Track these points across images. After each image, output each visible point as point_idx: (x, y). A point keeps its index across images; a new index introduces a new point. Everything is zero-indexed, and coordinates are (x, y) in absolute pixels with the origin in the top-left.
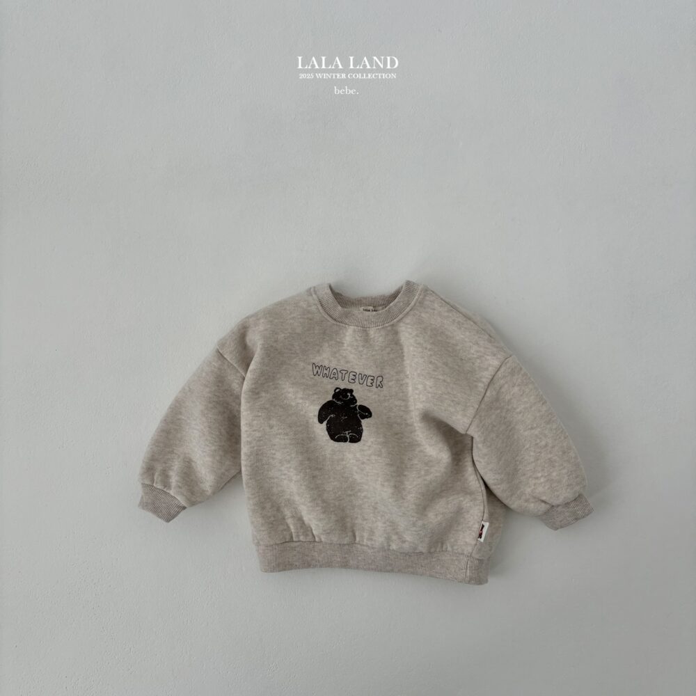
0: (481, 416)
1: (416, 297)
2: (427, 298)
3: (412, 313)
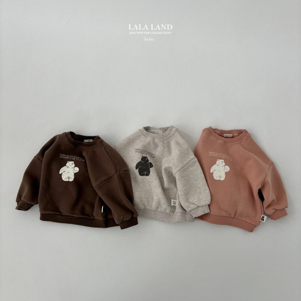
1: (172, 132)
2: (176, 133)
3: (170, 138)
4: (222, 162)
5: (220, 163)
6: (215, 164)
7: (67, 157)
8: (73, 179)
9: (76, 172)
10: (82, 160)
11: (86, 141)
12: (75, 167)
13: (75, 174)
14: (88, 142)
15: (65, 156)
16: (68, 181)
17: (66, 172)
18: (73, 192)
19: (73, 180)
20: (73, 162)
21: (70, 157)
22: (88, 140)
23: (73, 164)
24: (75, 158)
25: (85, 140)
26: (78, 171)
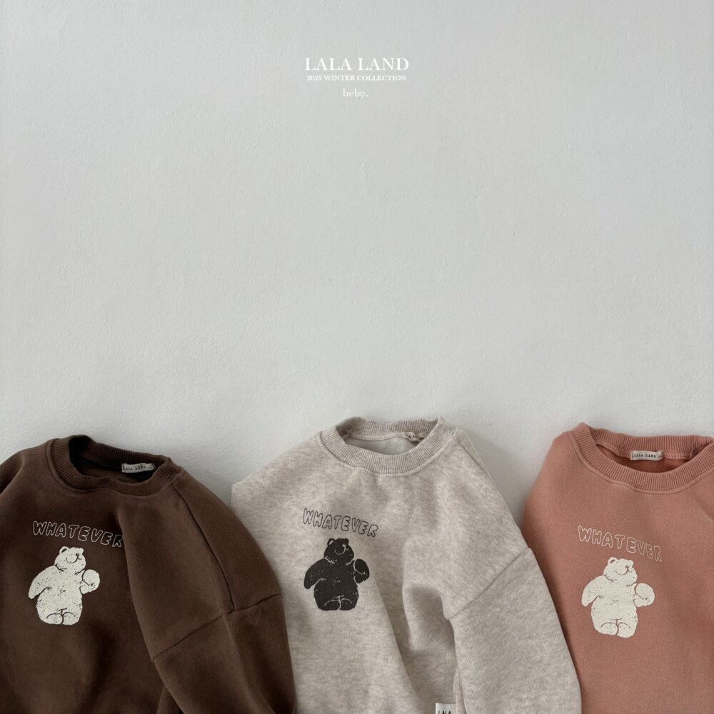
0: (472, 611)
1: (442, 449)
2: (455, 453)
3: (432, 466)
4: (627, 567)
5: (620, 571)
6: (601, 574)
7: (60, 531)
8: (79, 616)
9: (90, 589)
10: (111, 542)
11: (128, 468)
12: (86, 569)
13: (86, 598)
14: (134, 471)
15: (53, 528)
16: (59, 623)
17: (55, 590)
18: (81, 661)
19: (77, 620)
20: (81, 551)
21: (68, 530)
22: (137, 465)
23: (81, 556)
24: (89, 537)
25: (125, 465)
26: (97, 586)
